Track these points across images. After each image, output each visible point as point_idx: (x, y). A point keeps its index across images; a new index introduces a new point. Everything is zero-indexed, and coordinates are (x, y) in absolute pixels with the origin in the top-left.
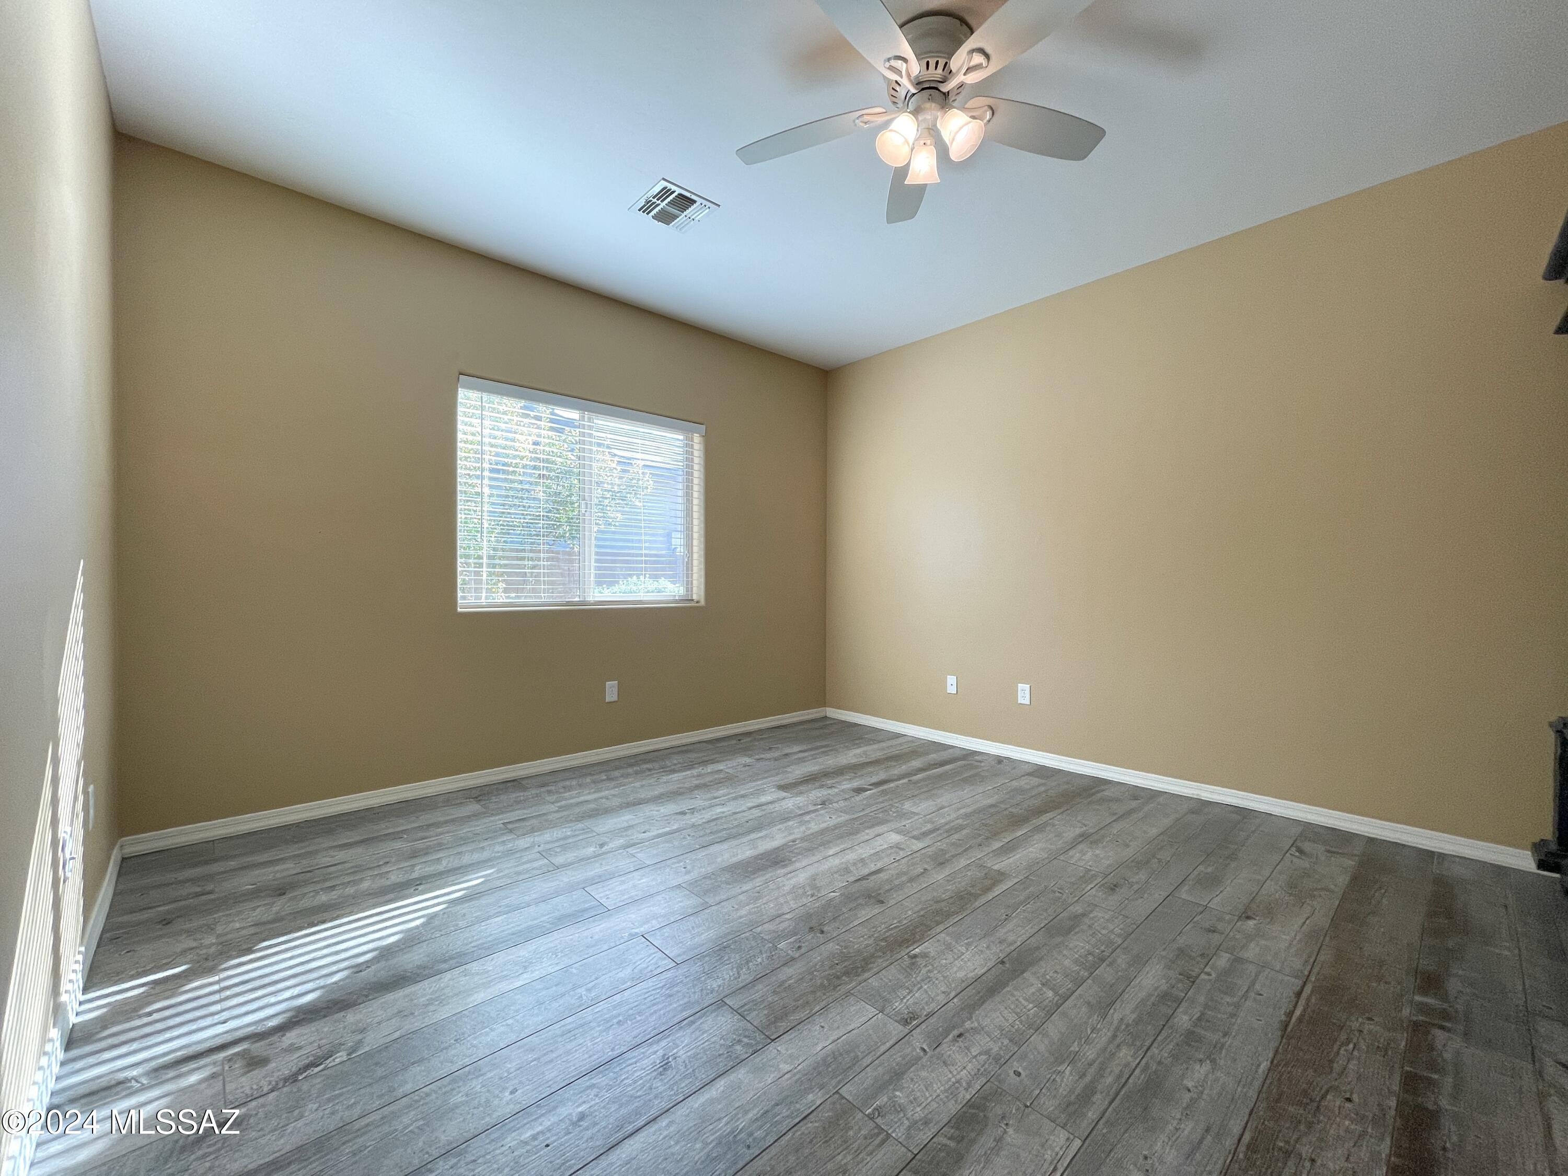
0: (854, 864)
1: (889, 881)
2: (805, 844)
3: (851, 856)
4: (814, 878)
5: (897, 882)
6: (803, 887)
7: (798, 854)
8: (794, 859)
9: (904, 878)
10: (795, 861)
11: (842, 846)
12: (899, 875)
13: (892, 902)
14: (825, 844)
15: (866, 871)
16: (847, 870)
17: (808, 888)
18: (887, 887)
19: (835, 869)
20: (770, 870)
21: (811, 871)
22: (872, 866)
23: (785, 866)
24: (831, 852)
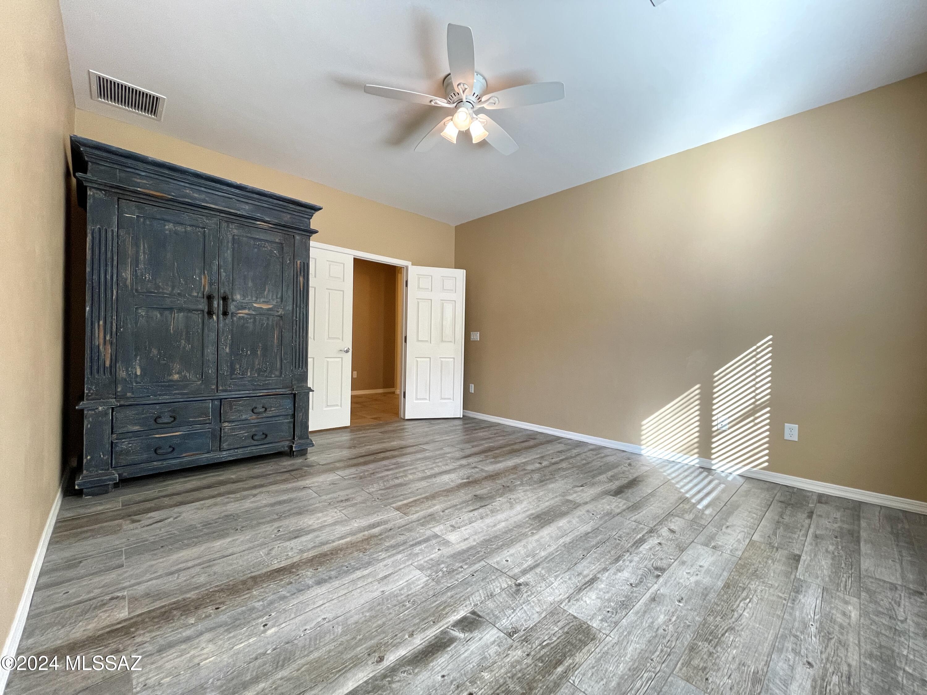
0: (487, 515)
1: (468, 505)
2: (524, 531)
3: (489, 521)
4: (511, 507)
5: (464, 504)
6: (516, 503)
7: (525, 523)
8: (527, 519)
9: (459, 507)
10: (526, 518)
11: (495, 529)
12: (461, 508)
13: (470, 495)
14: (508, 531)
15: (481, 510)
16: (492, 511)
17: (514, 502)
18: (470, 502)
19: (499, 512)
20: (540, 513)
21: (514, 512)
22: (476, 514)
23: (532, 514)
24: (503, 524)
